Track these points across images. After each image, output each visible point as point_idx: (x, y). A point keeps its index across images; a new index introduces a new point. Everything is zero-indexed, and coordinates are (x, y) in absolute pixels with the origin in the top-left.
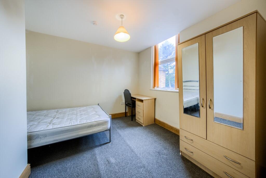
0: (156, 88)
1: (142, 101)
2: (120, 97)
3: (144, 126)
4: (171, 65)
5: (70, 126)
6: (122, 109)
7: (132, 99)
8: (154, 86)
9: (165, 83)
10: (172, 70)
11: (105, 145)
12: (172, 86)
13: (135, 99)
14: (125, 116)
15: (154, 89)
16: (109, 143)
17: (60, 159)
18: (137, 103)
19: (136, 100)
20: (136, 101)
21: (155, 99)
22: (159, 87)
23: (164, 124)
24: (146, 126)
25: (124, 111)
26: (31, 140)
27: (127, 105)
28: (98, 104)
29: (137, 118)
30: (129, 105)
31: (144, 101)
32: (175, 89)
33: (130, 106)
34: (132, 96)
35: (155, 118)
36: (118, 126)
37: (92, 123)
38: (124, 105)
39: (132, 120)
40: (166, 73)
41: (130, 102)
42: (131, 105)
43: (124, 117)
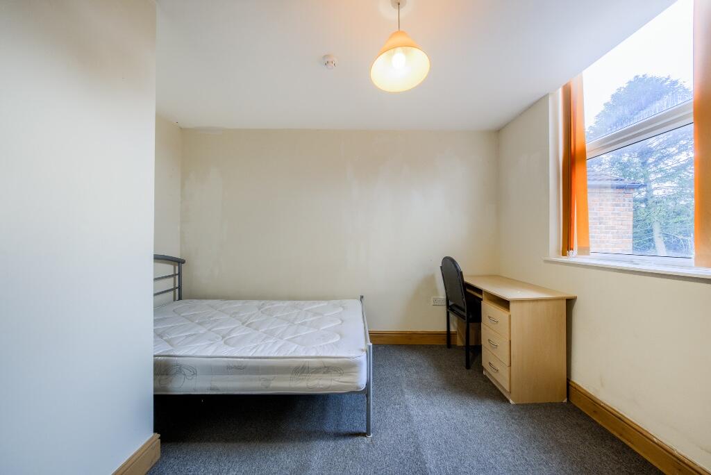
0: (574, 256)
1: (505, 303)
2: (429, 280)
3: (511, 401)
4: (662, 165)
5: (250, 358)
6: (434, 320)
7: (468, 290)
8: (567, 246)
9: (631, 235)
10: (668, 184)
11: (350, 441)
12: (674, 245)
13: (480, 291)
14: (444, 343)
15: (564, 259)
16: (364, 435)
17: (227, 441)
18: (488, 308)
19: (483, 297)
20: (482, 300)
21: (570, 302)
22: (592, 250)
23: (619, 419)
24: (523, 405)
25: (442, 328)
26: (167, 375)
27: (453, 310)
28: (362, 297)
29: (485, 363)
30: (458, 310)
31: (512, 305)
32: (697, 264)
33: (462, 313)
34: (466, 280)
35: (568, 380)
36: (415, 376)
37: (305, 360)
38: (443, 310)
39: (468, 367)
40: (638, 197)
41: (462, 302)
42: (464, 311)
43: (441, 347)
